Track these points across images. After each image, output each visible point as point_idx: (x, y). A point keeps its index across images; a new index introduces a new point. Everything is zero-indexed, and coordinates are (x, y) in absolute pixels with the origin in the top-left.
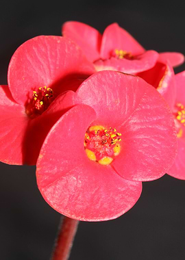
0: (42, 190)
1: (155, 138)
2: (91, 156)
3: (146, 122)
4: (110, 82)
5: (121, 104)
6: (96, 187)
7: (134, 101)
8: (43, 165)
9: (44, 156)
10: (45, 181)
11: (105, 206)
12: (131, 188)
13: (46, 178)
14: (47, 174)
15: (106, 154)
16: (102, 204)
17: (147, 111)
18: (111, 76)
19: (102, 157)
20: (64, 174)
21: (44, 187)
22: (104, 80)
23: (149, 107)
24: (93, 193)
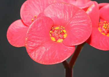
0: (29, 54)
1: (81, 28)
2: (53, 39)
3: (77, 23)
4: (58, 7)
5: (64, 16)
6: (54, 50)
7: (72, 15)
8: (28, 43)
9: (28, 39)
10: (30, 50)
11: (58, 57)
12: (70, 49)
13: (30, 48)
14: (31, 47)
15: (60, 38)
16: (56, 57)
17: (78, 18)
18: (59, 5)
19: (58, 39)
20: (39, 46)
21: (30, 52)
22: (55, 6)
23: (79, 17)
24: (52, 53)
